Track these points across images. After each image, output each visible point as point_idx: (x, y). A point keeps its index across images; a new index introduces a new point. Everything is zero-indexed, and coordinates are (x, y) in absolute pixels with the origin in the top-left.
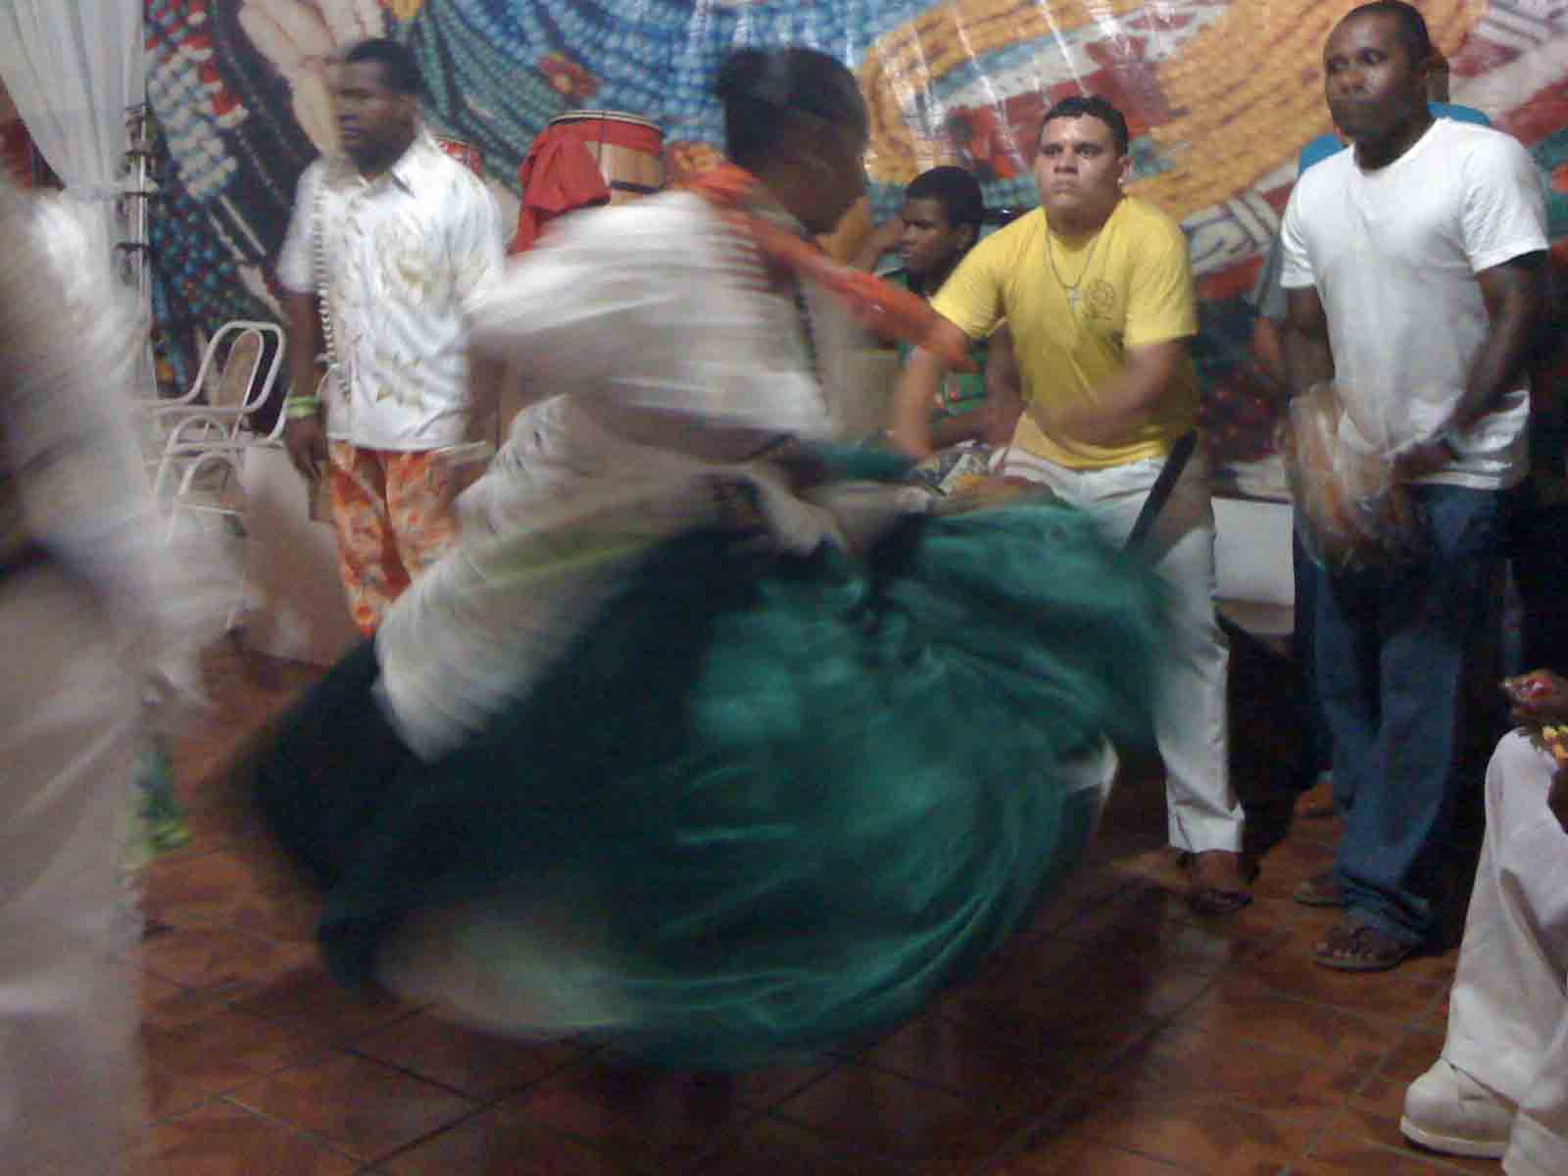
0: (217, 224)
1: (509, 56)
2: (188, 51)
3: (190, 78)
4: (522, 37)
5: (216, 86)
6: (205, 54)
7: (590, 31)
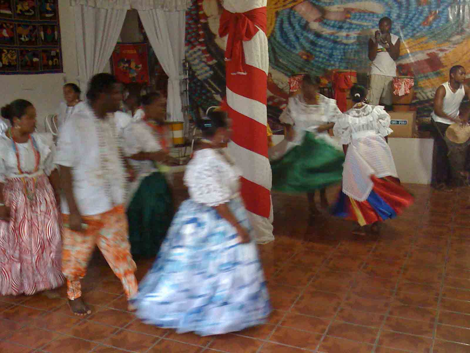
0: (207, 85)
1: (291, 52)
2: (199, 47)
3: (200, 53)
4: (295, 48)
5: (208, 55)
6: (204, 48)
7: (312, 47)
